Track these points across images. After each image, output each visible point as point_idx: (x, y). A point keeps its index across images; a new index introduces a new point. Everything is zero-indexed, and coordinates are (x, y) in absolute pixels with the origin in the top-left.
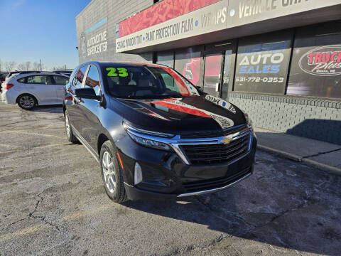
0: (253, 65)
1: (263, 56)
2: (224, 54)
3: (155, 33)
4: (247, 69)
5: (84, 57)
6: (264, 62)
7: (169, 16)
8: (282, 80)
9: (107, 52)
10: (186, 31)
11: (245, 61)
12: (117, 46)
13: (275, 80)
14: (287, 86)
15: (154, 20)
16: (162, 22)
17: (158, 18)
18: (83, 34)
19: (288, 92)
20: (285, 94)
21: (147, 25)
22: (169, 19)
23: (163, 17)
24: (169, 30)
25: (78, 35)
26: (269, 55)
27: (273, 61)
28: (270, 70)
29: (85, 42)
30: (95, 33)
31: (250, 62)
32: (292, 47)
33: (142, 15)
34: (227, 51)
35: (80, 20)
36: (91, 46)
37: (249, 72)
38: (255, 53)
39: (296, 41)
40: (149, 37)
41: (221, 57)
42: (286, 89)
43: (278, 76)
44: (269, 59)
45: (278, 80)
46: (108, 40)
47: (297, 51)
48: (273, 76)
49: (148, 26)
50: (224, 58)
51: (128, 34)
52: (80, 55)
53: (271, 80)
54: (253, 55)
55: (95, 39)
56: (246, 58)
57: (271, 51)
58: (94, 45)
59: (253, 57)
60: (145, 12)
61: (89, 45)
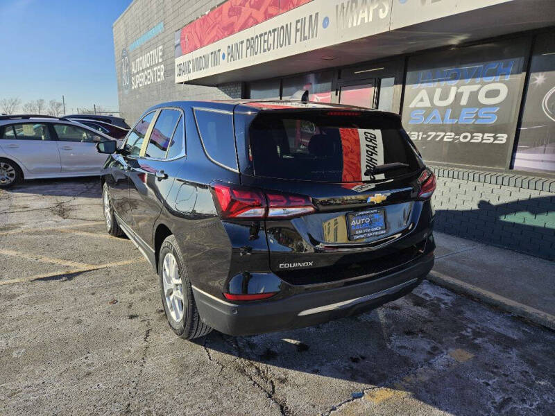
0: (439, 108)
1: (461, 89)
2: (378, 85)
3: (244, 44)
4: (426, 116)
5: (126, 92)
6: (464, 102)
7: (271, 10)
8: (503, 138)
9: (163, 83)
10: (305, 38)
11: (422, 100)
12: (177, 71)
13: (488, 138)
14: (515, 150)
15: (242, 20)
16: (257, 23)
17: (250, 16)
18: (125, 53)
19: (518, 164)
20: (511, 167)
21: (230, 30)
22: (271, 16)
23: (259, 14)
24: (271, 39)
25: (117, 54)
26: (475, 88)
27: (482, 99)
28: (477, 118)
29: (128, 65)
30: (143, 50)
31: (431, 100)
32: (528, 70)
33: (220, 12)
34: (383, 81)
35: (120, 29)
36: (138, 73)
37: (429, 121)
38: (443, 83)
39: (535, 59)
40: (233, 52)
41: (371, 91)
42: (513, 158)
43: (495, 130)
44: (474, 95)
45: (495, 138)
46: (164, 62)
47: (539, 79)
48: (483, 129)
49: (232, 33)
50: (378, 94)
51: (196, 48)
52: (120, 88)
53: (478, 138)
54: (438, 88)
55: (143, 61)
56: (423, 94)
57: (478, 80)
58: (143, 71)
59: (438, 91)
60: (226, 7)
61: (134, 71)
